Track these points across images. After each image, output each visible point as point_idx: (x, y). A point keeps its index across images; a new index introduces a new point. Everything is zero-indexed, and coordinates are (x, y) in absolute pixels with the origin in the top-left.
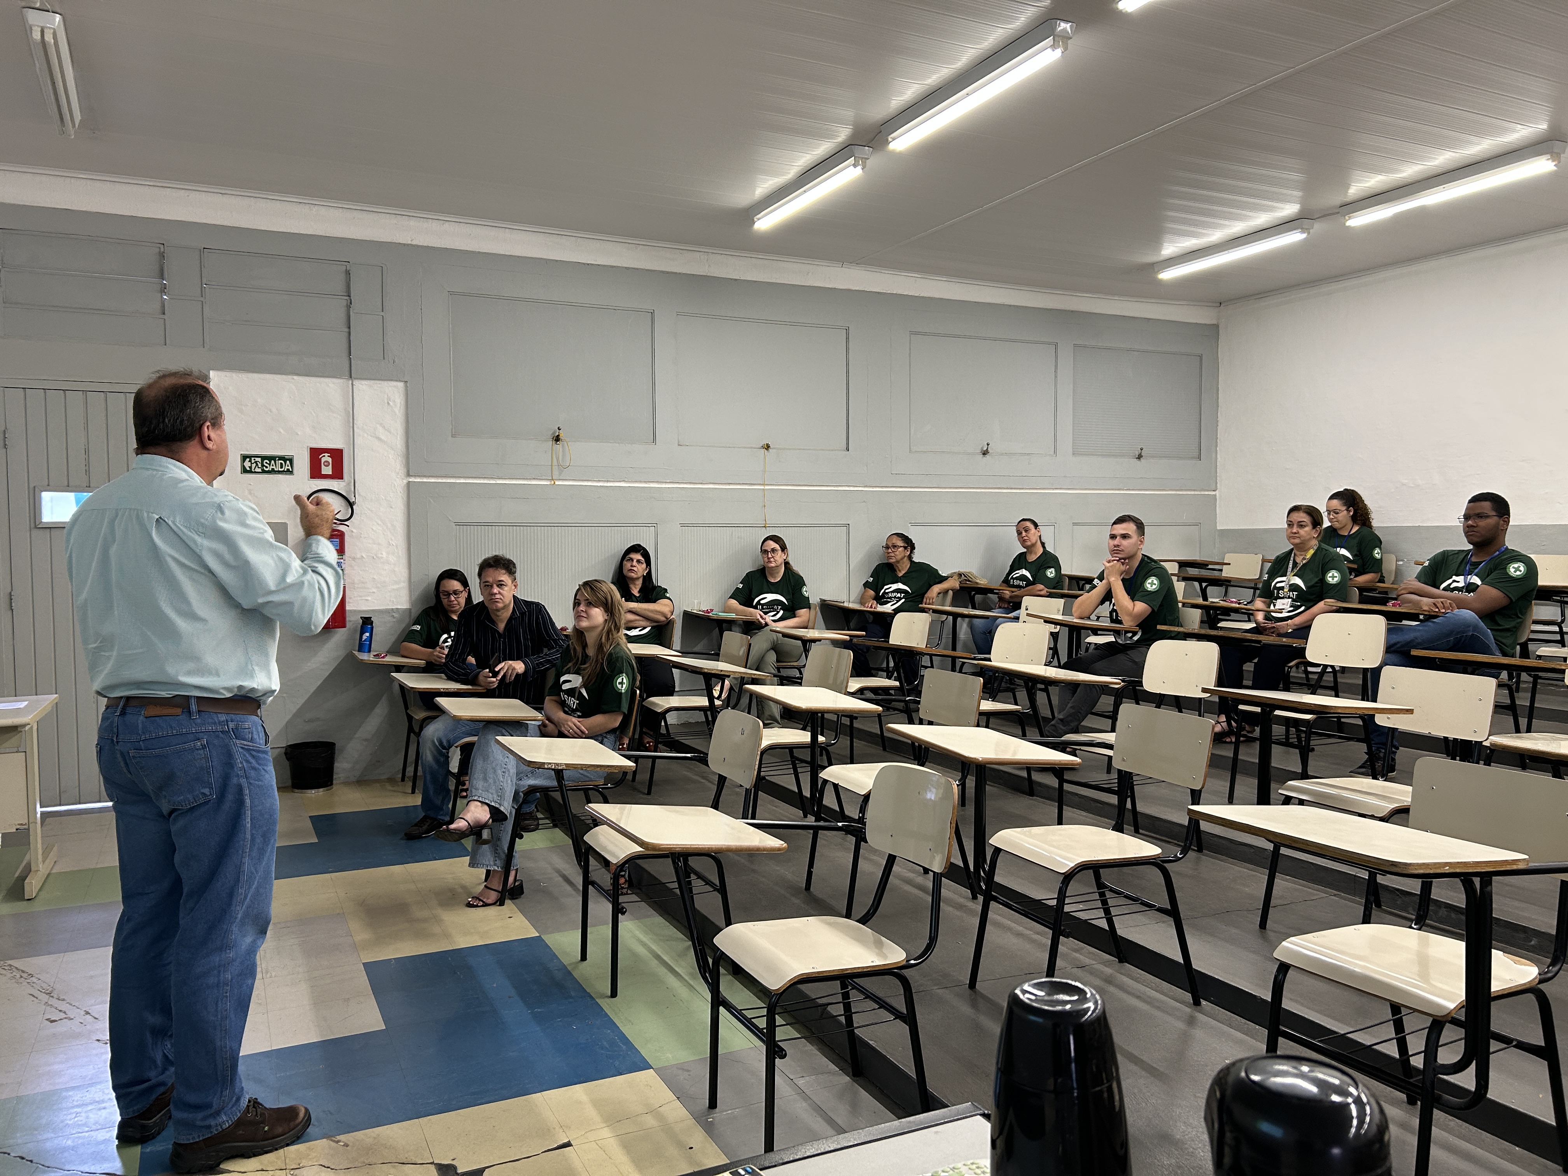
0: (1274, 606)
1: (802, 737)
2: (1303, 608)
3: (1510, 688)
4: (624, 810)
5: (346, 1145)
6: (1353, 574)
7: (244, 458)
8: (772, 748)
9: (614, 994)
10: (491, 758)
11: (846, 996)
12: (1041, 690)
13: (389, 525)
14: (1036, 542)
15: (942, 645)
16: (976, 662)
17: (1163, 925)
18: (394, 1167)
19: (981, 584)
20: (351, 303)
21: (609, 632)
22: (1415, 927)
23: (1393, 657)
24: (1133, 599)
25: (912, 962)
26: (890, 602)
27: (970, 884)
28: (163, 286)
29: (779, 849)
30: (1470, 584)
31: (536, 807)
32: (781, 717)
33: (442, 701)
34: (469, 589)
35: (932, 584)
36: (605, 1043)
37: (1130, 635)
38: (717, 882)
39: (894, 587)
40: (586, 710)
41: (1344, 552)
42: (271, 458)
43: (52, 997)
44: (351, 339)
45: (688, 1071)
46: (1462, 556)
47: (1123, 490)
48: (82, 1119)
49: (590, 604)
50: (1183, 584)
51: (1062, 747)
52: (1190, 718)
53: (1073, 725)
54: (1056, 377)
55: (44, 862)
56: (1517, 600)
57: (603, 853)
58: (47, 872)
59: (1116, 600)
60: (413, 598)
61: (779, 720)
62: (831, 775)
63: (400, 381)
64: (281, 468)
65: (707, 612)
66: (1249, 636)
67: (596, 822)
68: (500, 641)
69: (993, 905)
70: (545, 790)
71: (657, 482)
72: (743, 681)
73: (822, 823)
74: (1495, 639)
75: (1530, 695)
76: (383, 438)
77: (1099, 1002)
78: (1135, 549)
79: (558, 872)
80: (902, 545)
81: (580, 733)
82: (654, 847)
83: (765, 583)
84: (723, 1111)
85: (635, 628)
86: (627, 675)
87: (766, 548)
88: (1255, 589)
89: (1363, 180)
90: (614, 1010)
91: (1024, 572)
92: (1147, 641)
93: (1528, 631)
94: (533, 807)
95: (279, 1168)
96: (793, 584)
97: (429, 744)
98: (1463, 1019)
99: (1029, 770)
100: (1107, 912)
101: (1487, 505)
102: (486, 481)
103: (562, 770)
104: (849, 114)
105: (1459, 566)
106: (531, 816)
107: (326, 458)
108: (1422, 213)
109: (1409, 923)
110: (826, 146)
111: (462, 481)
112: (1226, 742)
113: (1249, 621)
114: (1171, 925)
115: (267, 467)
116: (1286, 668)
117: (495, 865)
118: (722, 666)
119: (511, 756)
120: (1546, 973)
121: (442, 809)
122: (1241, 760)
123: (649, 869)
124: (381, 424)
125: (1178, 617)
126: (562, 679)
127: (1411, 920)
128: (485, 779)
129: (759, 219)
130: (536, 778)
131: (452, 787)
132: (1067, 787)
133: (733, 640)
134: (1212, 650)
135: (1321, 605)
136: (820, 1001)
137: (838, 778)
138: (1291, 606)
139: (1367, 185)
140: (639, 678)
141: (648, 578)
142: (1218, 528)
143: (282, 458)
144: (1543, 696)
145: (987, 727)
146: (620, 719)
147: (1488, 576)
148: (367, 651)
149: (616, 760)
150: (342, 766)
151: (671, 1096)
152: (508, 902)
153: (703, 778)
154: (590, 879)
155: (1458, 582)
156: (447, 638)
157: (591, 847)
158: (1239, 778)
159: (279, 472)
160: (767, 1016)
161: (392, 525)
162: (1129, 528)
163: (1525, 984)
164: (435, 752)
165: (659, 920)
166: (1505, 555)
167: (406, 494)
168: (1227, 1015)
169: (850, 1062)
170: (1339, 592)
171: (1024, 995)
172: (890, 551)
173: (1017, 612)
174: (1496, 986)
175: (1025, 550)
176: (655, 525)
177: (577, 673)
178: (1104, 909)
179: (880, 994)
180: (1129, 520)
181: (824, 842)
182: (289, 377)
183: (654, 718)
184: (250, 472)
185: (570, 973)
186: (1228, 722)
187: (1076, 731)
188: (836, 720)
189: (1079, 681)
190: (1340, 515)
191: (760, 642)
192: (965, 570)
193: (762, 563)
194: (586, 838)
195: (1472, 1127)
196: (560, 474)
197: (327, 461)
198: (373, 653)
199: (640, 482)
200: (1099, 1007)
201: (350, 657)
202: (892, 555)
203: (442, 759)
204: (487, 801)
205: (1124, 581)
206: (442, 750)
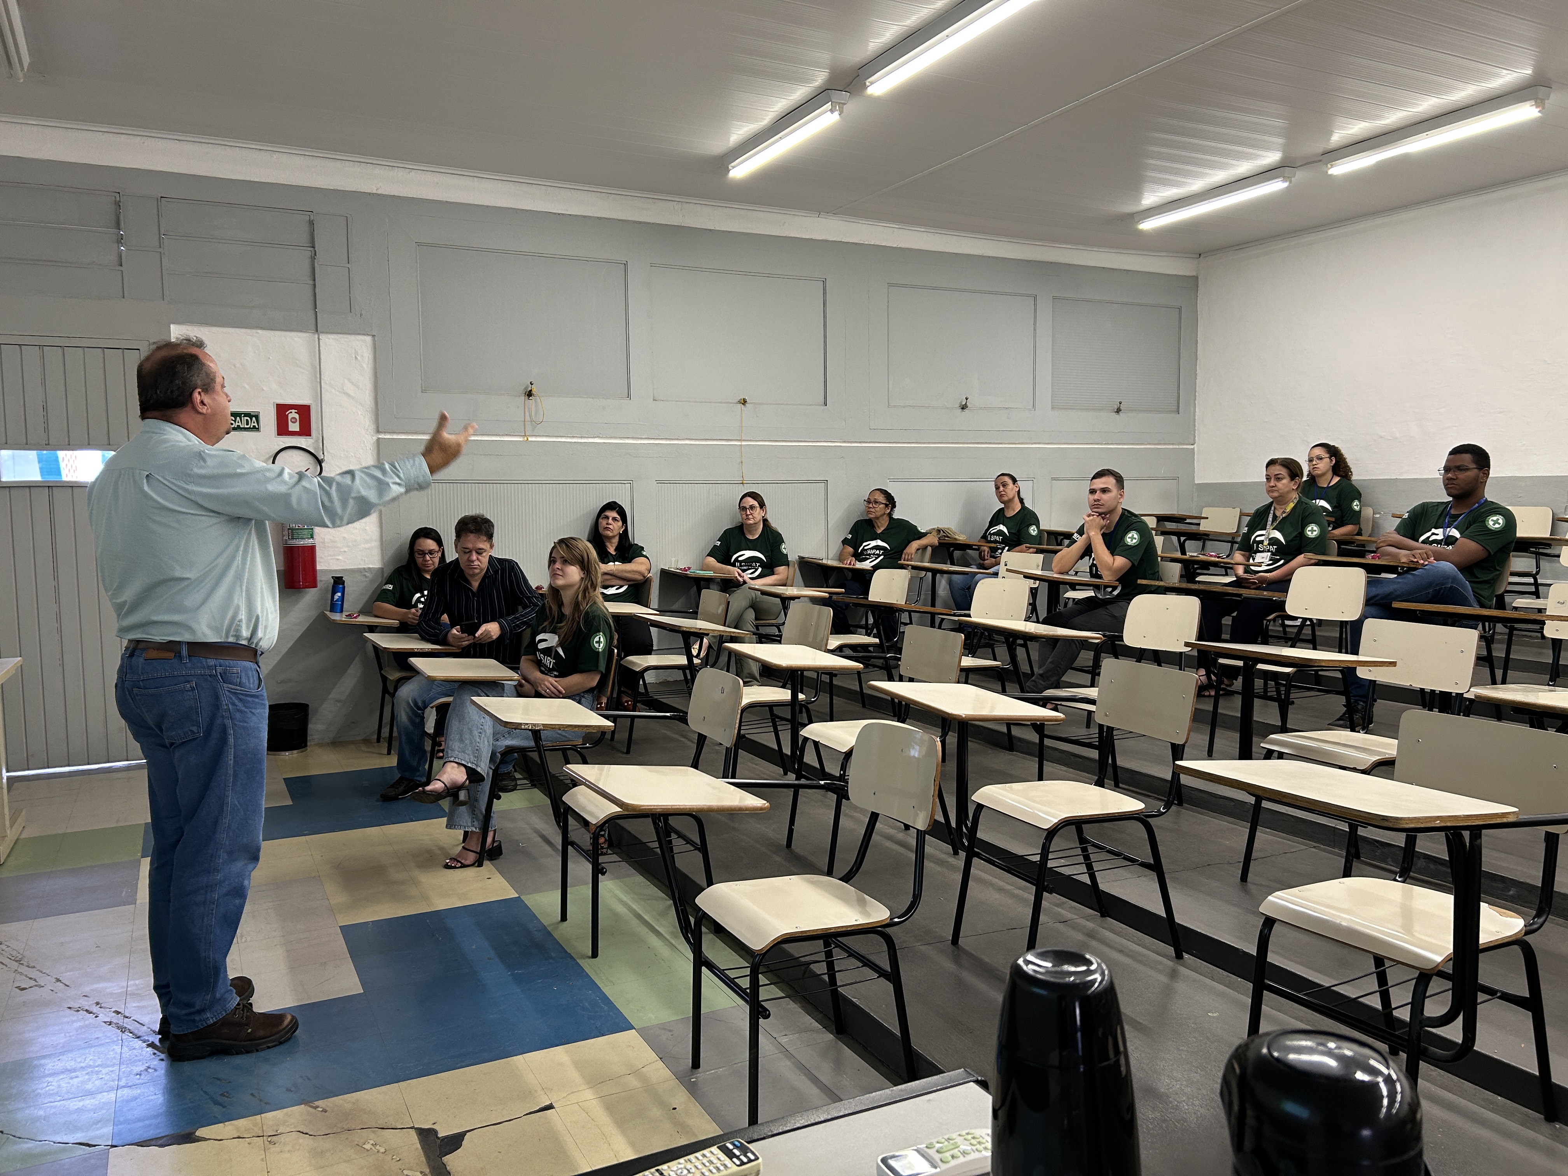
0: (1254, 559)
1: (783, 695)
2: (1282, 562)
3: (1487, 640)
4: (603, 770)
5: (325, 1111)
6: (1331, 525)
8: (752, 706)
9: (595, 954)
10: (467, 719)
11: (829, 954)
12: (1020, 645)
14: (1014, 497)
15: (921, 602)
16: (956, 618)
17: (1144, 879)
18: (373, 1132)
19: (959, 540)
20: (315, 255)
21: (585, 590)
22: (1399, 879)
23: (1372, 610)
24: (1113, 553)
25: (896, 920)
26: (869, 559)
27: (951, 840)
28: (120, 236)
29: (761, 809)
30: (1449, 536)
31: (514, 767)
32: (761, 675)
33: (415, 661)
34: (443, 549)
35: (910, 540)
36: (587, 1004)
37: (1109, 590)
38: (698, 841)
39: (873, 543)
40: (563, 669)
41: (1323, 503)
43: (22, 964)
44: (317, 292)
45: (670, 1031)
46: (1441, 508)
47: (1101, 444)
48: (53, 1087)
49: (565, 562)
50: (1162, 538)
51: (1043, 702)
52: (1169, 672)
53: (1053, 679)
54: (1035, 330)
55: (11, 827)
56: (1495, 553)
57: (582, 814)
58: (15, 838)
59: (1096, 554)
60: (386, 558)
61: (758, 678)
62: (811, 733)
63: (367, 335)
64: (248, 424)
65: (685, 570)
66: (1230, 590)
67: (575, 783)
68: (474, 599)
69: (975, 860)
70: (522, 750)
71: (633, 438)
72: (722, 639)
73: (803, 781)
74: (1473, 591)
75: (1505, 646)
76: (352, 393)
78: (1115, 503)
79: (537, 832)
80: (884, 502)
81: (557, 693)
82: (633, 807)
83: (743, 540)
84: (708, 1071)
85: (612, 586)
86: (604, 633)
87: (744, 505)
88: (1233, 542)
89: (1346, 127)
90: (595, 971)
91: (1002, 527)
92: (1128, 595)
93: (1505, 584)
94: (511, 767)
95: (257, 1135)
96: (771, 541)
97: (404, 705)
98: (1451, 972)
99: (1009, 725)
100: (1089, 867)
101: (1467, 458)
103: (539, 731)
104: (825, 56)
105: (1438, 519)
106: (509, 776)
107: (293, 414)
108: (1405, 161)
109: (1394, 876)
110: (802, 91)
112: (1204, 696)
113: (1227, 574)
114: (1154, 880)
116: (1265, 622)
117: (473, 826)
118: (700, 624)
119: (486, 717)
120: (1532, 924)
121: (419, 770)
122: (1220, 713)
123: (629, 829)
124: (349, 380)
125: (1158, 572)
126: (538, 638)
127: (1396, 873)
128: (461, 740)
129: (734, 167)
130: (513, 738)
131: (428, 748)
132: (1047, 742)
133: (711, 598)
134: (1193, 604)
135: (1300, 558)
136: (803, 959)
137: (821, 737)
138: (1270, 560)
139: (1350, 132)
140: (616, 636)
141: (624, 536)
142: (1196, 482)
143: (248, 414)
144: (1519, 648)
145: (966, 682)
146: (597, 678)
147: (1467, 528)
148: (338, 611)
149: (594, 720)
150: (317, 728)
151: (653, 1056)
153: (683, 736)
154: (570, 840)
155: (1437, 534)
156: (419, 598)
157: (570, 807)
158: (1218, 732)
159: (245, 429)
160: (750, 975)
162: (1109, 482)
163: (1511, 936)
164: (411, 714)
165: (640, 879)
166: (1484, 507)
167: (376, 452)
168: (1209, 968)
169: (833, 1019)
170: (1318, 546)
171: (1027, 965)
172: (871, 506)
173: (996, 568)
174: (1484, 938)
175: (1002, 506)
176: (631, 482)
177: (553, 632)
178: (1086, 864)
179: (863, 952)
180: (1108, 475)
181: (805, 799)
182: (254, 331)
183: (632, 677)
185: (550, 934)
186: (1208, 675)
187: (1057, 686)
188: (816, 677)
189: (1057, 636)
191: (739, 600)
192: (946, 526)
193: (740, 520)
194: (565, 798)
195: (1454, 1077)
196: (533, 430)
197: (294, 418)
198: (345, 613)
199: (615, 438)
200: (1106, 978)
201: (322, 617)
202: (873, 510)
203: (417, 720)
204: (463, 762)
205: (1104, 535)
206: (418, 711)
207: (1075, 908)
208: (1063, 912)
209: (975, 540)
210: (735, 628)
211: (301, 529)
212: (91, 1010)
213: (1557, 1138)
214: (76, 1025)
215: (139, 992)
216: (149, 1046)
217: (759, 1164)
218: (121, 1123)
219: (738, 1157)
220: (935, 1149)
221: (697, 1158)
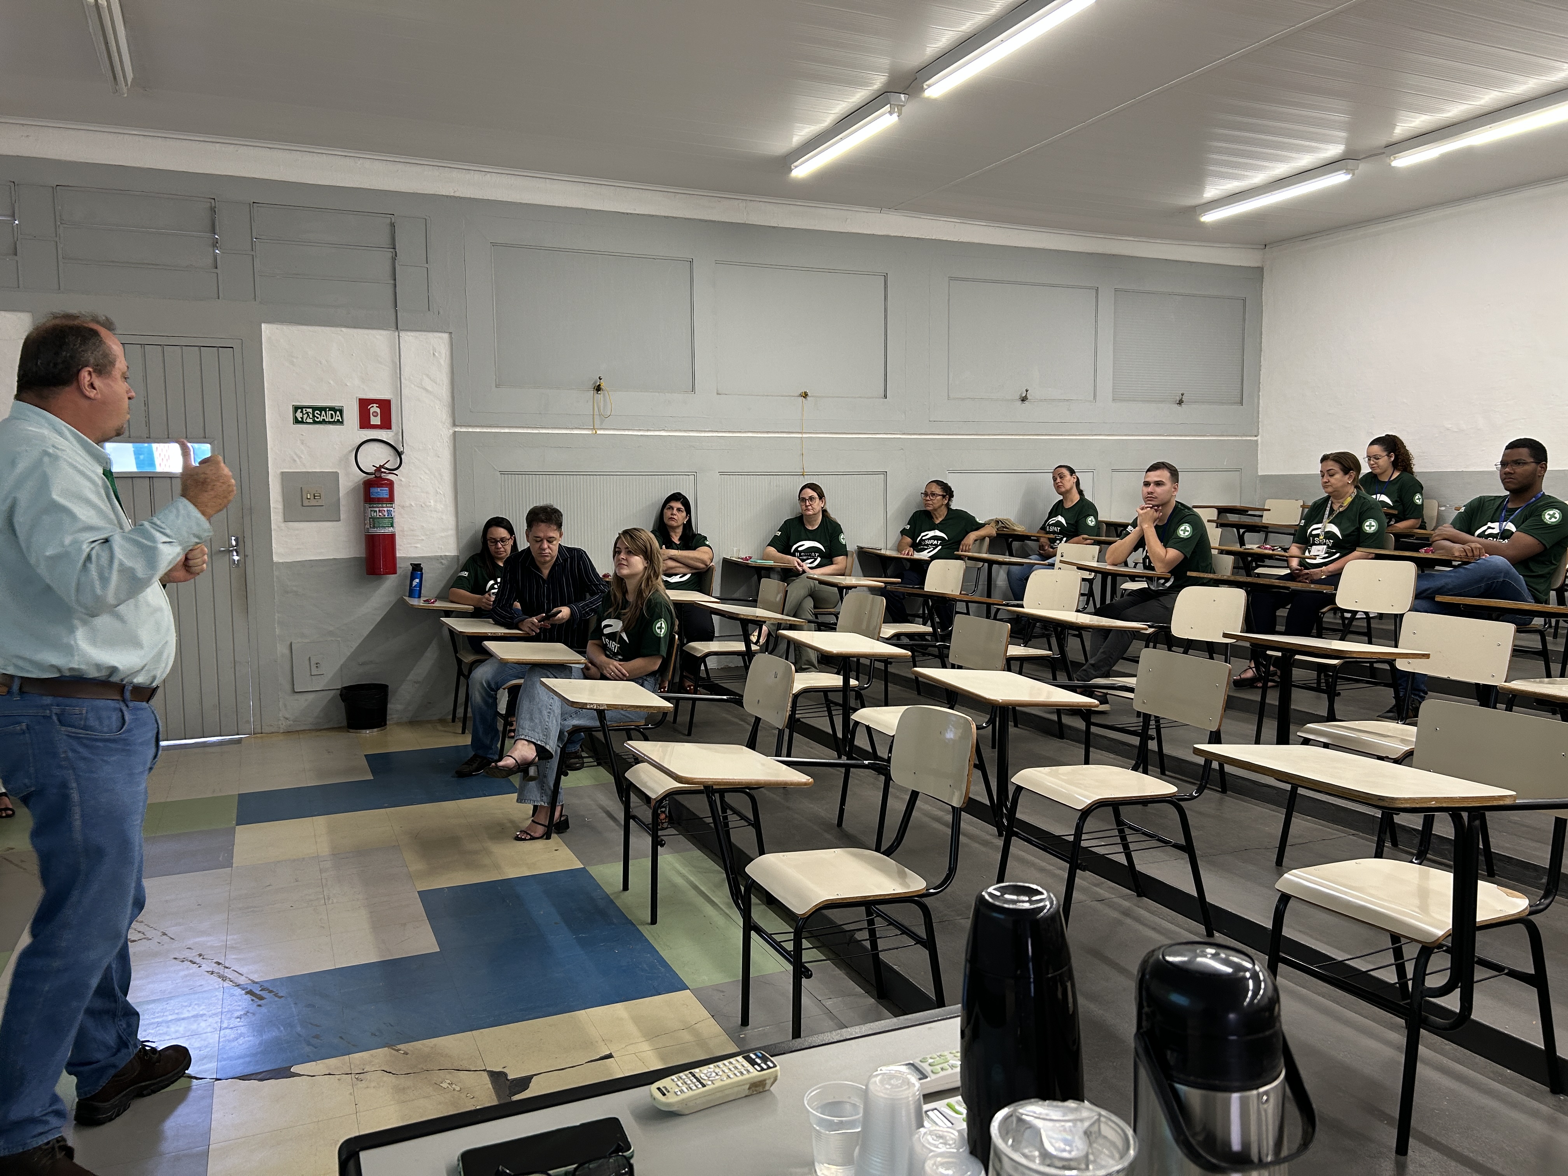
0: (1309, 552)
1: (836, 680)
2: (1338, 555)
3: (1541, 634)
4: (663, 747)
5: (406, 1053)
6: (1393, 520)
7: (296, 408)
8: (805, 691)
9: (654, 921)
10: (537, 700)
11: (871, 922)
12: (1074, 635)
13: (436, 474)
14: (1071, 488)
15: (978, 592)
16: (1009, 609)
17: (1177, 860)
18: (450, 1073)
19: (1018, 531)
20: (396, 256)
21: (649, 578)
22: (1416, 861)
24: (1165, 546)
25: (932, 891)
26: (927, 549)
27: (996, 822)
28: (215, 240)
29: (805, 784)
30: (1505, 530)
31: (581, 747)
32: (819, 662)
33: (490, 645)
34: (515, 537)
35: (968, 530)
36: (645, 966)
37: (1162, 581)
38: (751, 817)
39: (931, 534)
40: (627, 653)
41: (1384, 498)
42: (322, 409)
44: (397, 291)
45: (723, 992)
46: (1497, 503)
47: (1163, 436)
49: (630, 553)
50: (1219, 530)
51: (1087, 691)
53: (1104, 670)
54: (1096, 322)
56: (1551, 547)
57: (643, 789)
59: (1150, 547)
60: (461, 546)
62: (862, 717)
63: (445, 332)
64: (332, 418)
65: (746, 559)
66: (1282, 583)
67: (638, 759)
68: (544, 586)
69: (1014, 838)
70: (588, 730)
71: (697, 431)
72: (779, 626)
73: (852, 762)
74: (1527, 585)
75: (1564, 640)
76: (429, 388)
77: (1055, 902)
78: (1169, 496)
79: (602, 808)
80: (941, 493)
81: (621, 676)
82: (689, 782)
83: (803, 530)
84: (755, 1029)
85: (676, 575)
86: (666, 620)
87: (804, 496)
89: (1407, 120)
90: (653, 936)
91: (1060, 518)
94: (578, 747)
95: (346, 1072)
96: (830, 532)
97: (478, 686)
98: (1450, 946)
100: (1126, 847)
101: (1524, 452)
102: (529, 431)
103: (604, 710)
104: (885, 61)
105: (1495, 513)
106: (576, 755)
107: (374, 409)
108: (1469, 154)
110: (862, 94)
111: (507, 430)
114: (1186, 861)
115: (318, 418)
116: (1318, 614)
117: (542, 800)
118: (759, 612)
119: (556, 698)
120: (1538, 904)
121: (491, 749)
122: (1267, 704)
123: (688, 806)
124: (428, 376)
125: (1211, 564)
126: (604, 623)
128: (531, 720)
129: (796, 167)
130: (579, 720)
131: (500, 728)
132: (1093, 729)
133: (770, 587)
135: (1356, 552)
136: (847, 928)
137: (871, 721)
138: (1326, 553)
139: (1412, 125)
140: (677, 622)
141: (688, 526)
142: (1259, 474)
143: (332, 409)
145: (1020, 673)
146: (659, 662)
147: (1523, 522)
148: (416, 596)
149: (655, 701)
150: (396, 707)
151: (706, 1014)
152: (554, 836)
153: (739, 719)
154: (632, 814)
155: (1494, 528)
156: (493, 585)
157: (631, 783)
159: (330, 423)
160: (794, 940)
161: (440, 474)
162: (1163, 475)
163: (1514, 915)
164: (484, 694)
165: (698, 853)
166: (1540, 502)
167: (452, 444)
169: (875, 985)
172: (928, 498)
173: (1053, 559)
175: (1061, 497)
176: (695, 474)
177: (618, 617)
178: (1123, 845)
179: (900, 919)
180: (1163, 468)
181: (857, 781)
182: (338, 329)
183: (693, 663)
184: (302, 422)
185: (612, 902)
187: (1107, 675)
188: (869, 664)
190: (1380, 460)
191: (797, 589)
192: (1005, 517)
193: (800, 511)
194: (627, 775)
195: (1466, 1051)
196: (602, 423)
197: (375, 412)
198: (422, 599)
199: (680, 431)
200: (1054, 906)
201: (401, 602)
202: (930, 502)
203: (490, 701)
204: (533, 740)
205: (1157, 527)
206: (491, 691)
207: (1113, 888)
208: (1102, 891)
209: (1034, 532)
210: (794, 616)
211: (382, 518)
212: (195, 961)
213: (1560, 1109)
214: (182, 973)
215: (238, 945)
216: (247, 993)
217: (776, 1071)
218: (225, 1060)
219: (759, 1065)
220: (928, 1063)
221: (724, 1064)
